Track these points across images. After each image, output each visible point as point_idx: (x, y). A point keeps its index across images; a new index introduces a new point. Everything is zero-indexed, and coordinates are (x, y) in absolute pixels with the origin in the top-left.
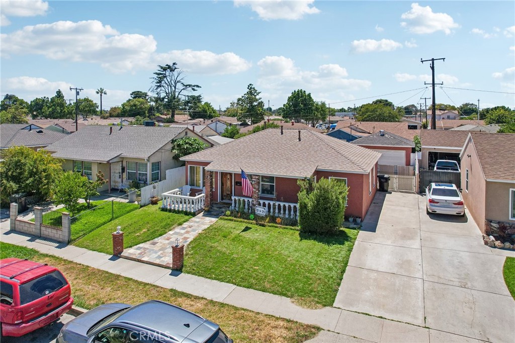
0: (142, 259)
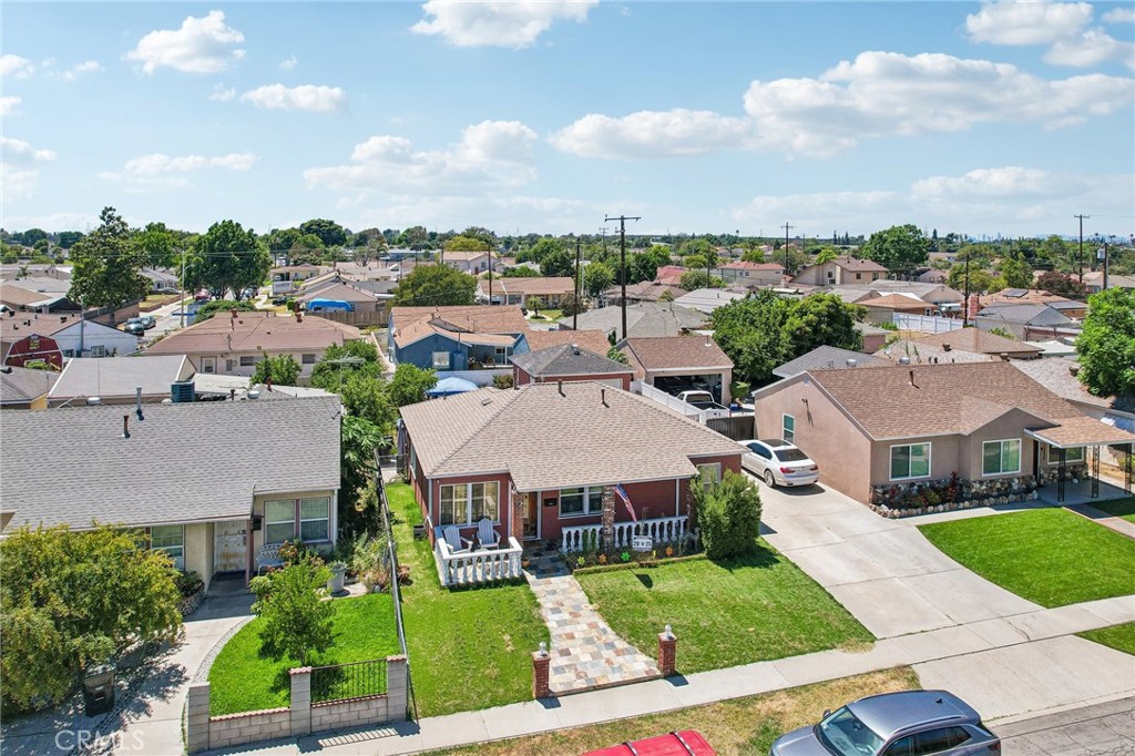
0: (600, 683)
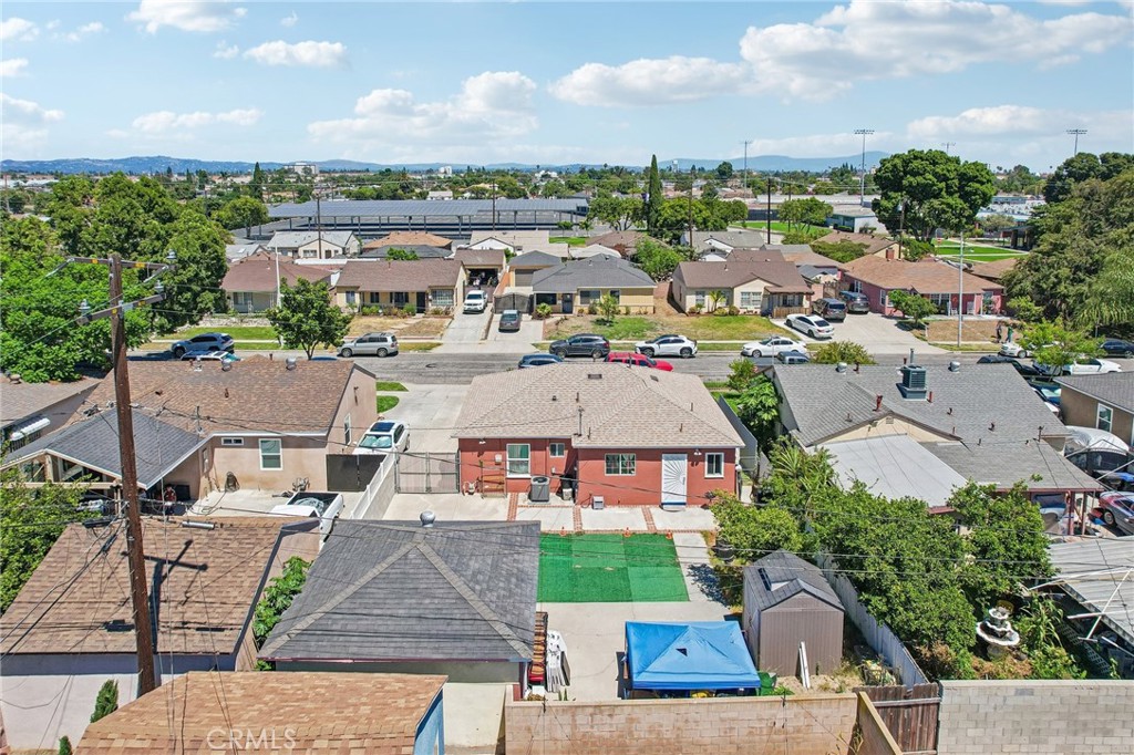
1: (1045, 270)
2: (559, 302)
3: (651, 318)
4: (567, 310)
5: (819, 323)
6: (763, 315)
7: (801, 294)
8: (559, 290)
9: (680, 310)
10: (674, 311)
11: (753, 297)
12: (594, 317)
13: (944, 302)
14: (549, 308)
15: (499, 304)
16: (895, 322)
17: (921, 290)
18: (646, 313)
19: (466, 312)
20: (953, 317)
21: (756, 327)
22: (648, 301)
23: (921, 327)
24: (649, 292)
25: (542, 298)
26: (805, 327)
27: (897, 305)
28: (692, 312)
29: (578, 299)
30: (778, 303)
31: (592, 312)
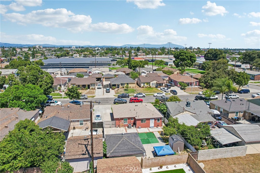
1: (206, 78)
2: (117, 86)
3: (135, 89)
4: (118, 87)
5: (167, 89)
6: (156, 87)
7: (163, 83)
8: (117, 83)
9: (140, 87)
10: (138, 87)
11: (154, 84)
12: (124, 89)
13: (188, 84)
14: (115, 87)
15: (105, 87)
16: (180, 88)
17: (184, 82)
18: (134, 88)
19: (98, 88)
20: (190, 87)
21: (155, 90)
22: (134, 85)
23: (185, 89)
24: (134, 83)
25: (113, 85)
26: (164, 90)
27: (180, 85)
28: (143, 87)
29: (120, 85)
30: (159, 85)
31: (123, 88)
